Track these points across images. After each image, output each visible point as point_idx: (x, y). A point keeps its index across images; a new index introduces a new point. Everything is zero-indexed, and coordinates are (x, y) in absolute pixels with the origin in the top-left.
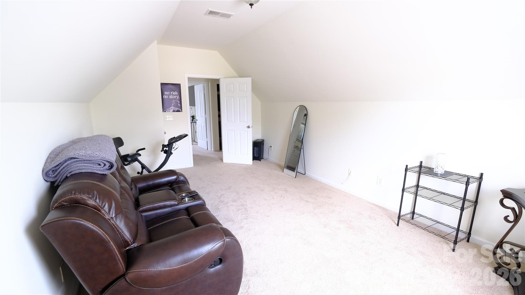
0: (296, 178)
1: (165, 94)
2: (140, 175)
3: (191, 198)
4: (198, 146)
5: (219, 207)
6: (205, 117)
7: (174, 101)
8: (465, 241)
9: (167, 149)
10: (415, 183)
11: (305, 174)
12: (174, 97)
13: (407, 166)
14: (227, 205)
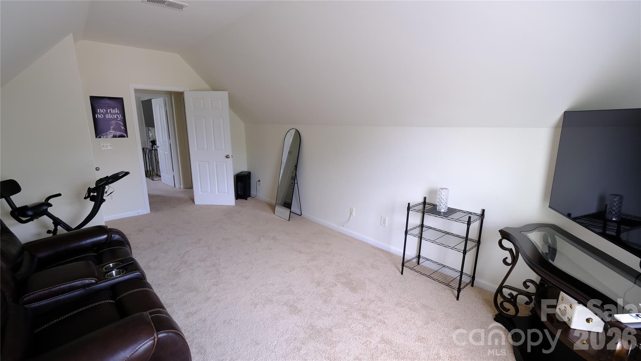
0: (289, 220)
1: (99, 112)
2: (51, 235)
3: (121, 270)
4: (162, 182)
5: (179, 272)
6: (168, 143)
7: (113, 122)
8: (470, 285)
9: (95, 194)
10: (419, 222)
11: (301, 215)
12: (113, 116)
13: (409, 204)
14: (191, 267)
